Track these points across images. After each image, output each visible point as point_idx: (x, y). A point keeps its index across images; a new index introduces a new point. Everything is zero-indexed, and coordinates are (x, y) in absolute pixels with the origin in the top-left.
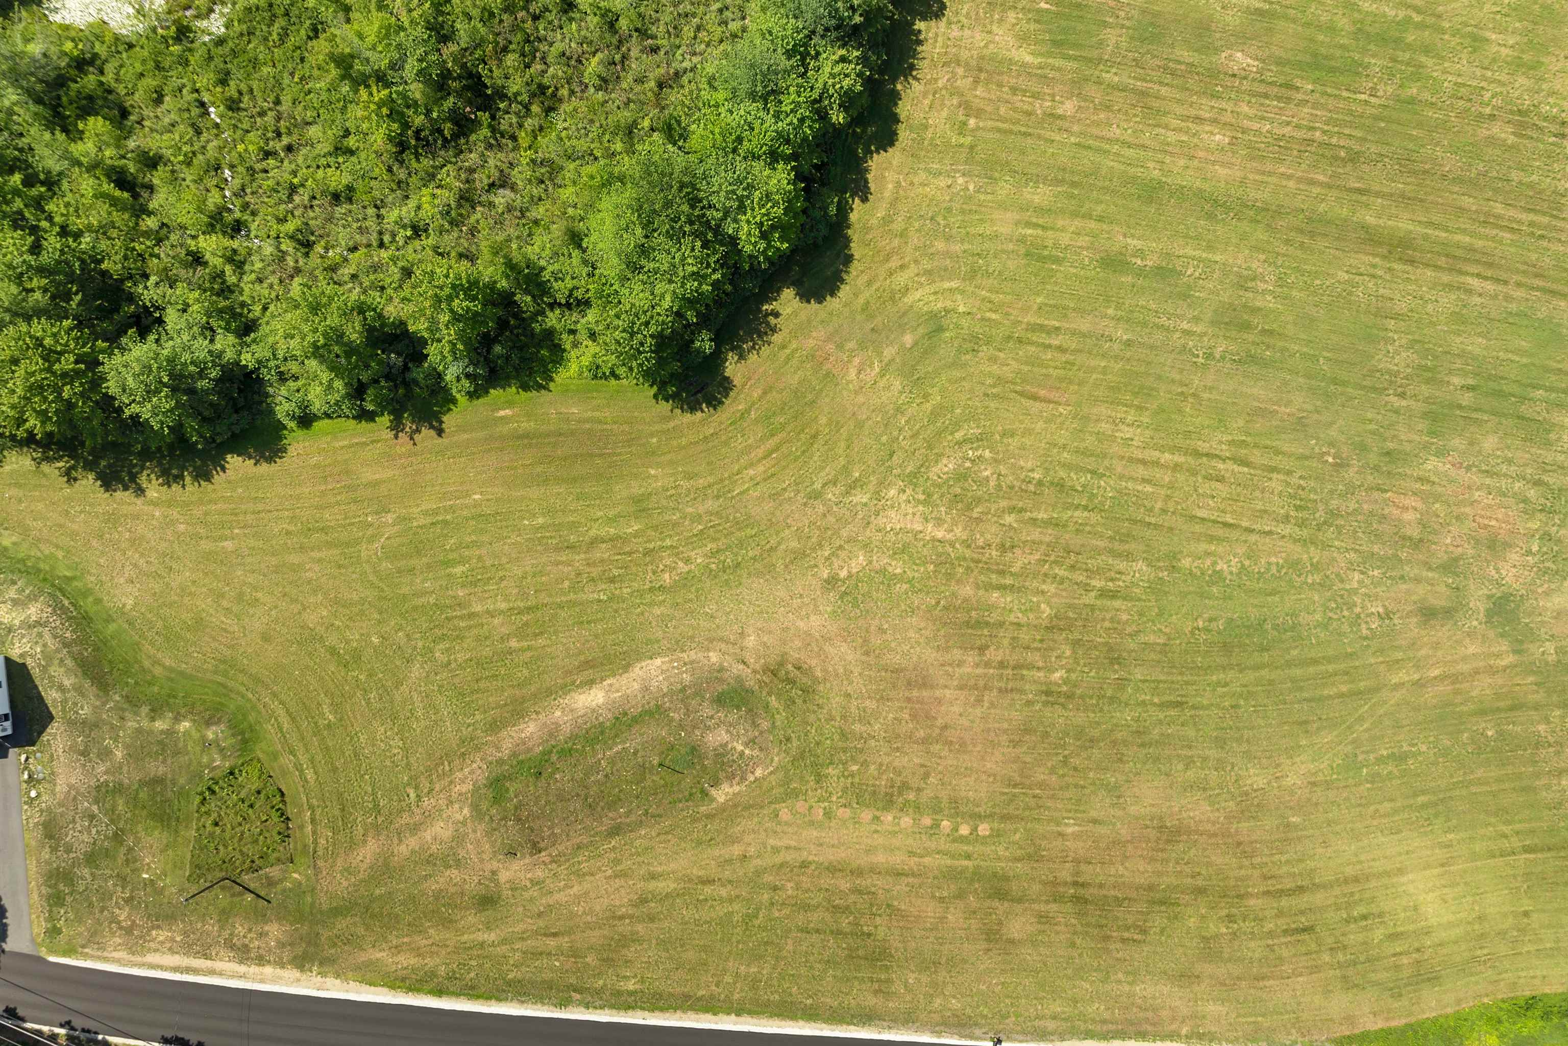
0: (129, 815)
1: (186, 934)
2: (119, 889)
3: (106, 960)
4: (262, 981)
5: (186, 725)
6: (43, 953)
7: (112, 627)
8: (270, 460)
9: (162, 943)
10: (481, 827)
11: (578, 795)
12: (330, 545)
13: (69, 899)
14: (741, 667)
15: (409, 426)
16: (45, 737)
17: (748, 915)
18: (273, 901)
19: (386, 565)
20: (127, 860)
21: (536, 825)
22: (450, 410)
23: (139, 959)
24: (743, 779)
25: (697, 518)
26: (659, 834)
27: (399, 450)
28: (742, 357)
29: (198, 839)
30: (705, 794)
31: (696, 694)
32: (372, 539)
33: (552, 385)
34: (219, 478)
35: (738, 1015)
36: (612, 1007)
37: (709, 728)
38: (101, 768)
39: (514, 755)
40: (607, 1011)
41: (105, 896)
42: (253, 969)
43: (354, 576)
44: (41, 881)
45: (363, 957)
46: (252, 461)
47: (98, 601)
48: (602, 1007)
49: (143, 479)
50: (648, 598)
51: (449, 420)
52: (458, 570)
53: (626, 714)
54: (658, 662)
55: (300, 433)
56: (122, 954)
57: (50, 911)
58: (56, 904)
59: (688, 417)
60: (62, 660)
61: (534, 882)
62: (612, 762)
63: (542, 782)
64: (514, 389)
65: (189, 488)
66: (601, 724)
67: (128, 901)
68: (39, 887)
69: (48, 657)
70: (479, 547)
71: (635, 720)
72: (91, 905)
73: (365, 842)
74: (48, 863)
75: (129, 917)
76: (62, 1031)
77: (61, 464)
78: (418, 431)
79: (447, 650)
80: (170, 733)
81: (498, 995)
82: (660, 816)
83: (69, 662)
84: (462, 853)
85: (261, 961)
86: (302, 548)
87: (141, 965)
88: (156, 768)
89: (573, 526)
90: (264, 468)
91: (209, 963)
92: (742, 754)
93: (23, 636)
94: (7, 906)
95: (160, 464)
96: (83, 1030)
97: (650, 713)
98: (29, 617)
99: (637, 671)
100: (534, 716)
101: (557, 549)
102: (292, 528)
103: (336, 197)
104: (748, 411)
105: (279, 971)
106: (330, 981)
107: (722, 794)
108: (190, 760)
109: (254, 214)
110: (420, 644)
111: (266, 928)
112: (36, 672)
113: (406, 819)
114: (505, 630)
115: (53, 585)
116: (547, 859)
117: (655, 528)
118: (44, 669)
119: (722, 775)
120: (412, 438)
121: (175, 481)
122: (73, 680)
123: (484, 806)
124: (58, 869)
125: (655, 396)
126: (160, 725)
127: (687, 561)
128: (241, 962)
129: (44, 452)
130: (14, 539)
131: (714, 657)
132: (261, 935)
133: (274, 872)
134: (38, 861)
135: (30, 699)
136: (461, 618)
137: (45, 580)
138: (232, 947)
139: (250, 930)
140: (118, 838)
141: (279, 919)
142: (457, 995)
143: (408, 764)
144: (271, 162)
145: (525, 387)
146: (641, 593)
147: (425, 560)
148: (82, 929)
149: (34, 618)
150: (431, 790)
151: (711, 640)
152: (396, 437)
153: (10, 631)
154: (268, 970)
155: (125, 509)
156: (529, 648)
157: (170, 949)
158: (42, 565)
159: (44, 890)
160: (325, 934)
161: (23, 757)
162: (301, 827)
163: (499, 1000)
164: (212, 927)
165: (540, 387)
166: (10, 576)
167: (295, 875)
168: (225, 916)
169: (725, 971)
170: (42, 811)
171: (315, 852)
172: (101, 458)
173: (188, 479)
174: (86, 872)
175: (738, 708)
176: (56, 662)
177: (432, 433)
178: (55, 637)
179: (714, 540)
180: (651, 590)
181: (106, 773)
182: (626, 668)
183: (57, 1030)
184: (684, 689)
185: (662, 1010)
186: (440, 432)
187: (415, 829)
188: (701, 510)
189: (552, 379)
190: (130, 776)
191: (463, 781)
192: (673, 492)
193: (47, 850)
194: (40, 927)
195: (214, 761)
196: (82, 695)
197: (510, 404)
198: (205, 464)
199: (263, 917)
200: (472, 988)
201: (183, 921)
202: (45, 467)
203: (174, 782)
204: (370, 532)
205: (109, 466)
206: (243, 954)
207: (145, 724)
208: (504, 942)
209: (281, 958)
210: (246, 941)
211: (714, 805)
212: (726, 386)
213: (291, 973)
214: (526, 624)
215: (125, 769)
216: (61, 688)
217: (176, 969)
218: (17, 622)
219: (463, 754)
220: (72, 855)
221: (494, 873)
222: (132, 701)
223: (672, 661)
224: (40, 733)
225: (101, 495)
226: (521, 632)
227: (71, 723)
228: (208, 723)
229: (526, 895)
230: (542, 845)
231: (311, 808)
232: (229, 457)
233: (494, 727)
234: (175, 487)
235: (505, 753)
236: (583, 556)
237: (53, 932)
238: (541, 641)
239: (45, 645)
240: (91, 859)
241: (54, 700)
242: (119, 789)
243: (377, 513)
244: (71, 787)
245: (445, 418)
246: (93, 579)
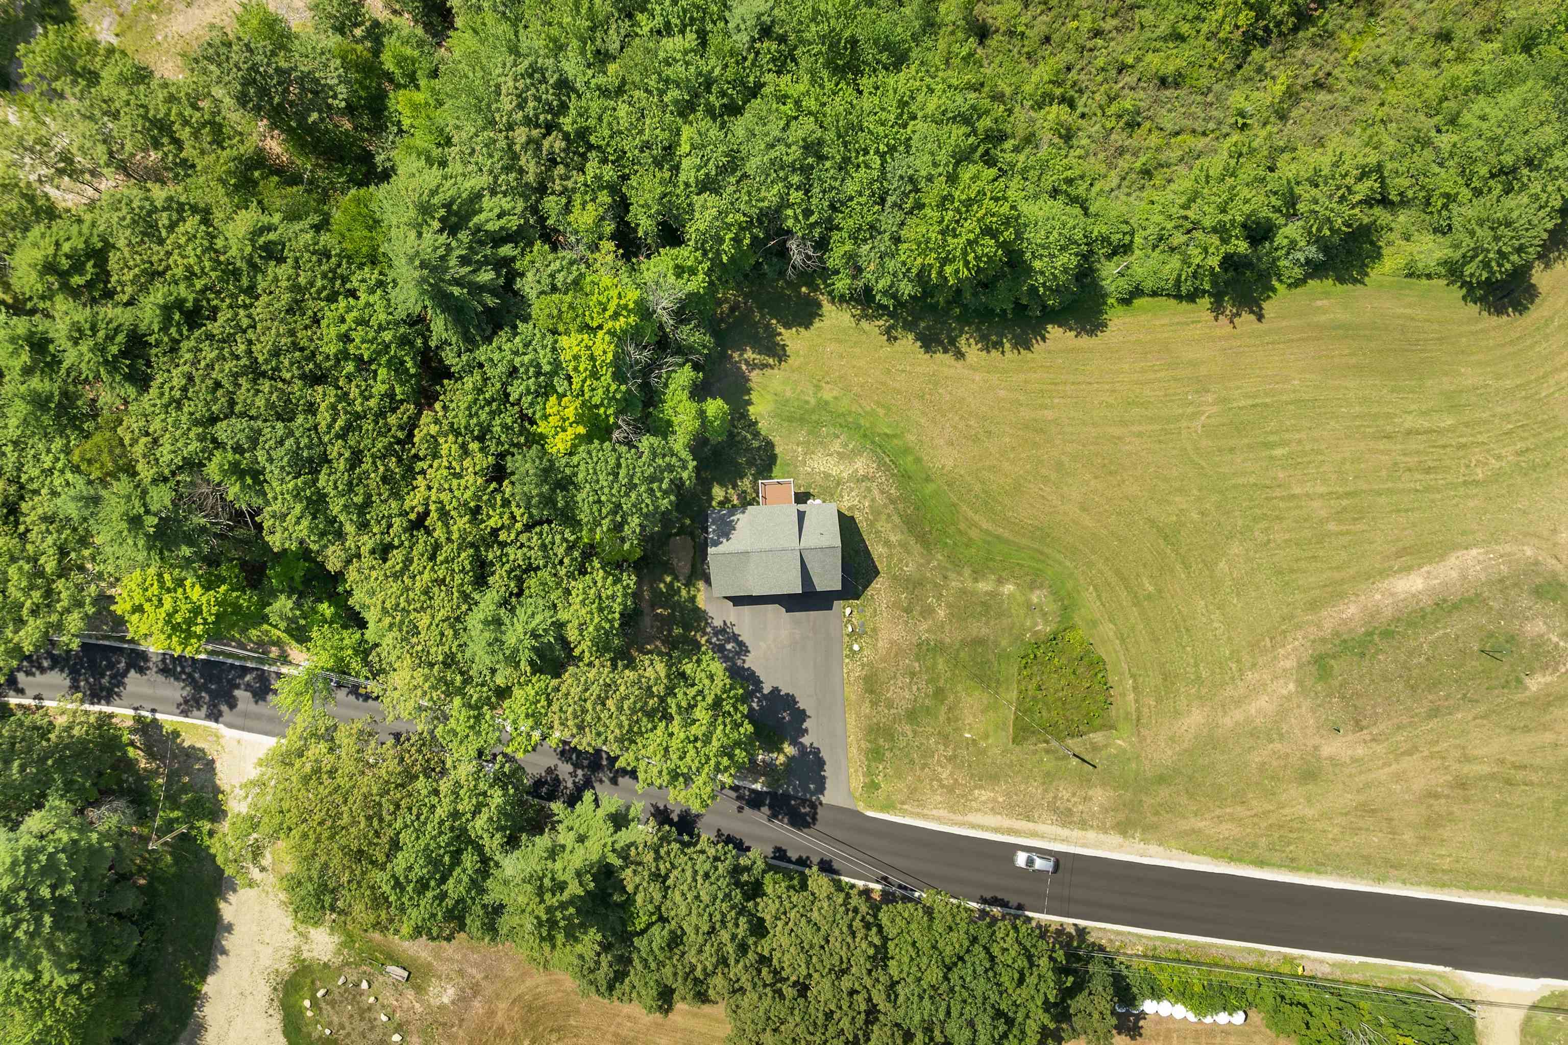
0: (949, 674)
1: (1008, 795)
2: (941, 747)
3: (925, 817)
4: (1084, 846)
5: (1009, 588)
6: (861, 807)
7: (930, 488)
8: (1091, 333)
9: (985, 803)
10: (1307, 704)
11: (1401, 676)
12: (1152, 420)
13: (888, 754)
14: (1554, 562)
15: (1229, 309)
16: (869, 592)
17: (1558, 801)
18: (1099, 766)
19: (1205, 443)
20: (949, 719)
21: (1359, 703)
22: (1269, 297)
23: (959, 818)
24: (1556, 670)
25: (1506, 417)
26: (1475, 719)
27: (1218, 332)
28: (1547, 266)
29: (1021, 701)
30: (1519, 681)
31: (1515, 585)
32: (1194, 416)
33: (1366, 279)
34: (1038, 347)
35: (1549, 898)
36: (1428, 884)
37: (1527, 619)
38: (924, 626)
39: (1337, 634)
40: (1423, 888)
41: (927, 753)
42: (1077, 833)
43: (1174, 452)
44: (860, 736)
45: (1184, 825)
46: (1073, 333)
47: (918, 460)
48: (1419, 884)
49: (962, 342)
50: (1462, 491)
51: (1268, 307)
52: (1278, 452)
53: (1445, 601)
54: (1474, 552)
55: (1120, 309)
56: (943, 813)
57: (869, 767)
58: (875, 760)
59: (1495, 320)
60: (889, 516)
61: (1354, 760)
62: (1434, 645)
63: (1366, 663)
64: (1330, 281)
65: (1008, 354)
66: (1422, 609)
67: (950, 759)
68: (858, 741)
69: (876, 512)
70: (1298, 431)
71: (1455, 607)
72: (912, 762)
73: (1189, 712)
74: (868, 717)
75: (952, 774)
76: (877, 887)
77: (881, 323)
78: (1238, 315)
79: (1267, 529)
80: (993, 594)
81: (1318, 867)
82: (1477, 701)
83: (896, 519)
84: (1285, 728)
85: (1083, 825)
86: (1123, 423)
87: (961, 824)
88: (978, 628)
89: (1388, 416)
90: (1085, 341)
91: (1031, 825)
92: (1556, 646)
93: (852, 490)
94: (826, 758)
95: (978, 329)
96: (900, 887)
97: (1470, 601)
98: (857, 471)
99: (1453, 560)
100: (1353, 598)
101: (1375, 438)
102: (1111, 400)
103: (1163, 82)
104: (1552, 319)
105: (1102, 836)
106: (1153, 848)
107: (1535, 683)
108: (1013, 624)
109: (1081, 91)
110: (1240, 523)
111: (1090, 793)
112: (863, 526)
113: (1229, 691)
114: (1323, 513)
115: (873, 442)
116: (1368, 738)
117: (1467, 425)
118: (872, 524)
119: (1537, 665)
120: (1232, 322)
121: (994, 347)
122: (899, 537)
123: (1308, 683)
124: (878, 724)
125: (1464, 298)
126: (983, 586)
127: (1499, 458)
128: (1063, 826)
129: (863, 310)
130: (835, 393)
131: (1529, 552)
132: (1086, 799)
133: (1097, 737)
134: (858, 715)
135: (857, 552)
136: (1282, 498)
137: (865, 436)
138: (1055, 810)
139: (1074, 795)
140: (939, 694)
141: (1104, 785)
142: (1280, 867)
143: (1229, 638)
144: (1099, 42)
145: (1341, 280)
146: (1453, 486)
147: (1246, 441)
148: (901, 785)
149: (861, 472)
150: (1254, 665)
151: (1526, 534)
152: (1216, 319)
153: (838, 484)
154: (1091, 835)
155: (947, 371)
156: (1348, 532)
157: (992, 809)
158: (862, 422)
159: (863, 745)
160: (1148, 801)
161: (848, 611)
162: (1123, 695)
163: (1319, 873)
164: (1035, 789)
165: (1355, 281)
166: (832, 430)
167: (1119, 742)
168: (1049, 778)
169: (1536, 854)
170: (863, 665)
171: (1138, 720)
172: (922, 319)
173: (1007, 346)
174: (908, 728)
175: (1554, 600)
176: (884, 517)
177: (1252, 317)
178: (882, 492)
179: (1523, 439)
180: (1465, 483)
181: (927, 631)
182: (1442, 557)
183: (872, 885)
184: (1501, 581)
185: (1476, 889)
186: (1260, 318)
187: (1238, 702)
188: (1510, 409)
189: (1367, 274)
190: (952, 636)
191: (1286, 657)
192: (1482, 391)
193: (867, 704)
194: (857, 782)
195: (1036, 624)
196: (908, 552)
197: (1327, 295)
198: (1024, 332)
199: (1085, 781)
200: (1292, 860)
201: (1006, 782)
202: (864, 324)
203: (996, 644)
204: (1190, 410)
205: (928, 328)
206: (1066, 817)
207: (969, 584)
208: (1323, 816)
209: (1104, 823)
210: (1070, 805)
211: (1528, 693)
212: (1531, 293)
213: (1115, 839)
214: (1345, 509)
215: (947, 627)
216: (887, 543)
217: (996, 830)
218: (845, 475)
219: (1284, 632)
220: (893, 711)
221: (1316, 748)
222: (956, 563)
223: (1487, 553)
224: (866, 587)
225: (922, 355)
226: (1339, 515)
227: (895, 578)
228: (1032, 586)
229: (1347, 771)
230: (1364, 723)
231: (1133, 676)
232: (1049, 327)
233: (1313, 606)
234: (994, 353)
235: (1327, 631)
236: (1399, 447)
237: (872, 786)
238: (1359, 527)
239: (873, 500)
240: (912, 716)
241: (880, 556)
242: (939, 648)
243: (1197, 392)
244: (892, 643)
245: (1265, 305)
246: (913, 438)
